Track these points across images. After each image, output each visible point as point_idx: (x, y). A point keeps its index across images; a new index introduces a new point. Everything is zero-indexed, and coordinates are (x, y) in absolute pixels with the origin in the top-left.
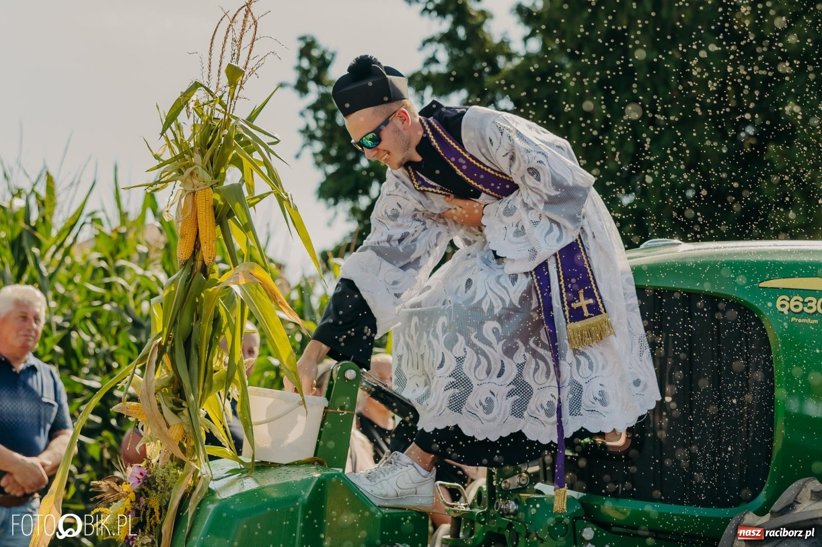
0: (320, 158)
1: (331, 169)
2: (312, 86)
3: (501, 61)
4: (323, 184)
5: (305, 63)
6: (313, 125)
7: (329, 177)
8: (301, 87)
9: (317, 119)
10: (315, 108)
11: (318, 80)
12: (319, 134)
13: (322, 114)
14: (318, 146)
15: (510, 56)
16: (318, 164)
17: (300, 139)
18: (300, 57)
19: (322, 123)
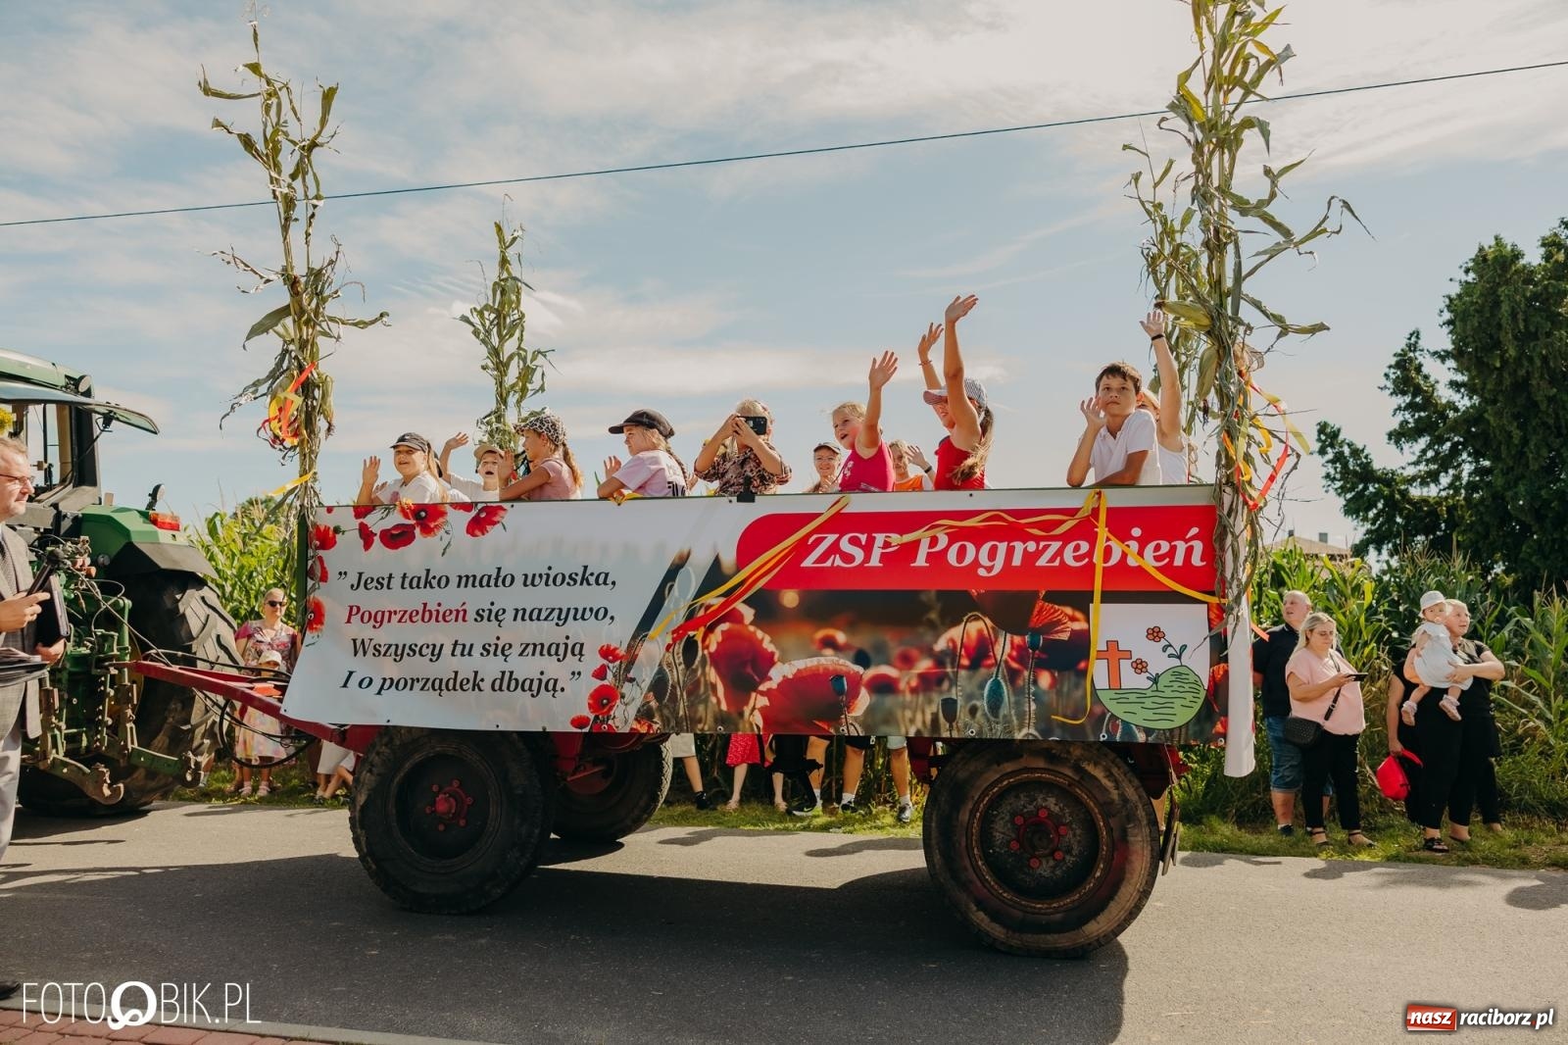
0: (1339, 491)
1: (1349, 496)
2: (1329, 450)
3: (1451, 414)
4: (1345, 506)
5: (1323, 437)
6: (1332, 472)
7: (1349, 501)
8: (1322, 452)
9: (1335, 469)
10: (1333, 461)
11: (1332, 446)
12: (1338, 476)
13: (1338, 465)
14: (1339, 484)
15: (1456, 410)
16: (1339, 495)
17: (1324, 482)
18: (1319, 435)
19: (1338, 470)
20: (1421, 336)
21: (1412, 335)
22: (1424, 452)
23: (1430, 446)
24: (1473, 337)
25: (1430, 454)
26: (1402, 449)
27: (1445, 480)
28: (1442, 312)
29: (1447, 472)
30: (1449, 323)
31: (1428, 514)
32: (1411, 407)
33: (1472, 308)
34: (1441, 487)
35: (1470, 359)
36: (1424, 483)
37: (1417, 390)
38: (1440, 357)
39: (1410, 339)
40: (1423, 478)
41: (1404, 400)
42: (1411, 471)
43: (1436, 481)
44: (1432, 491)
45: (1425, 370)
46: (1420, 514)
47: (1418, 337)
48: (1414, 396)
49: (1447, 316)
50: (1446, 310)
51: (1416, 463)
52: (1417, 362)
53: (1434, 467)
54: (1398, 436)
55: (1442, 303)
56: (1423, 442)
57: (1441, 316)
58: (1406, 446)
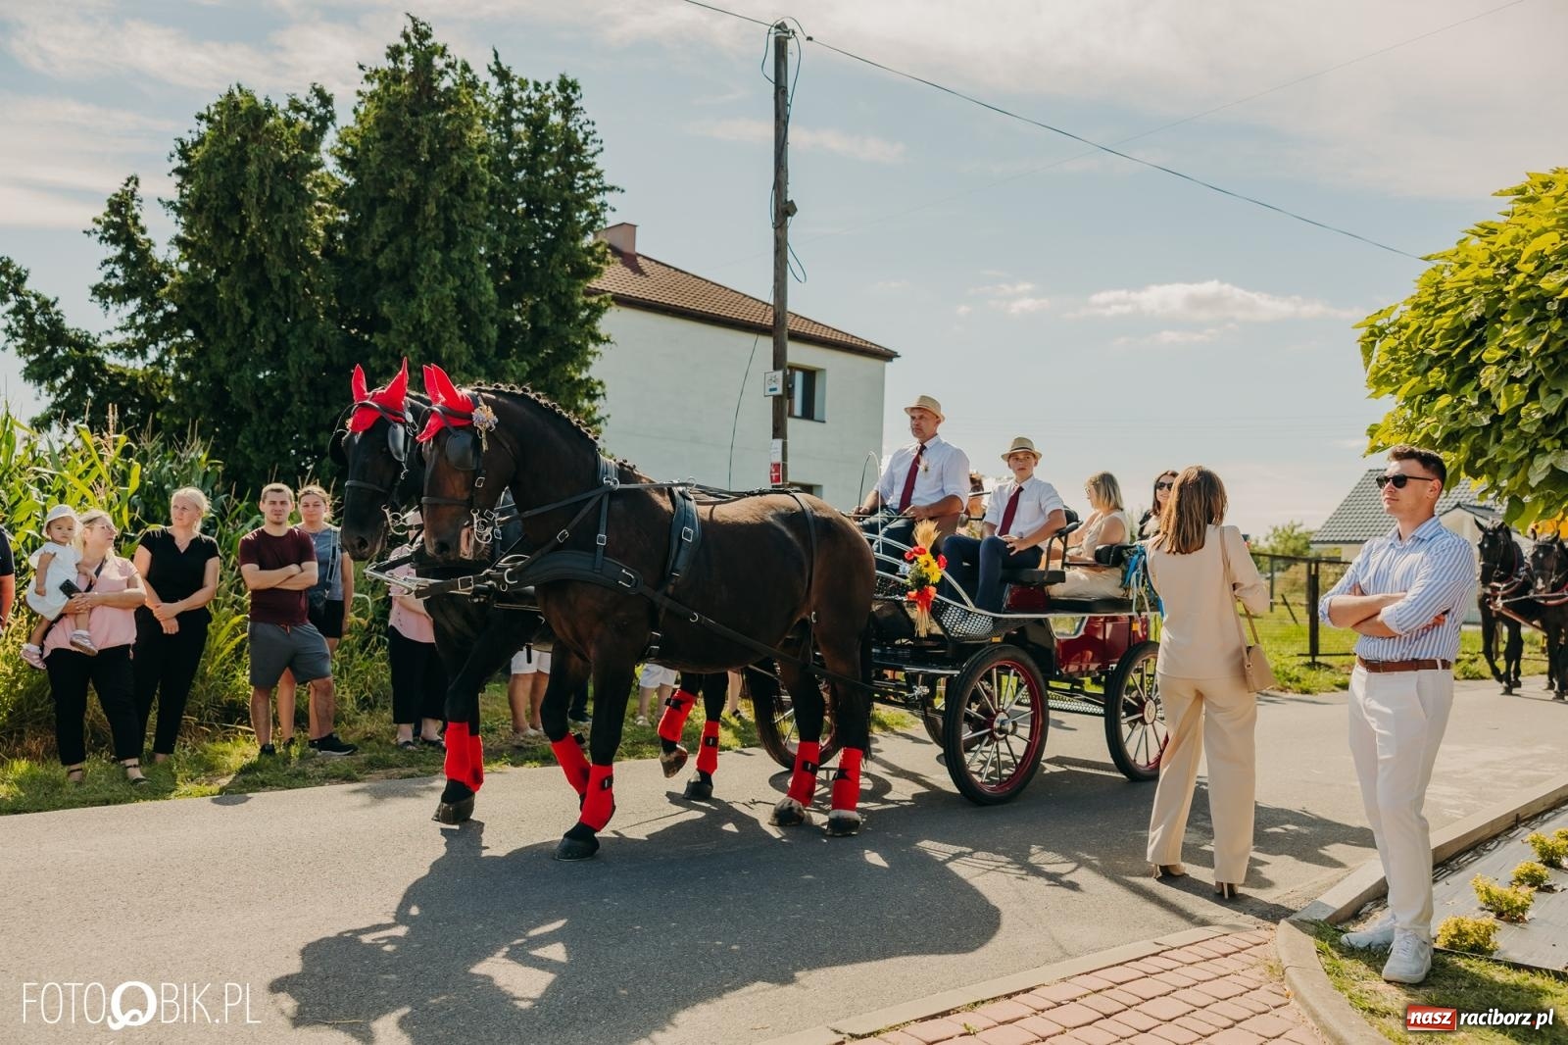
14: (21, 341)
20: (141, 183)
21: (129, 180)
22: (133, 317)
23: (141, 311)
24: (216, 193)
25: (140, 320)
26: (107, 308)
27: (153, 354)
28: (172, 156)
29: (156, 345)
30: (178, 171)
31: (126, 388)
32: (122, 259)
33: (217, 159)
34: (148, 361)
35: (208, 218)
36: (131, 355)
37: (131, 243)
38: (175, 208)
39: (127, 185)
40: (127, 346)
41: (116, 251)
42: (119, 338)
43: (144, 355)
44: (137, 365)
45: (141, 222)
46: (117, 389)
47: (136, 183)
48: (128, 249)
49: (177, 163)
50: (177, 155)
51: (122, 329)
52: (134, 212)
53: (142, 334)
54: (101, 292)
55: (173, 147)
56: (133, 305)
57: (170, 161)
58: (113, 308)
